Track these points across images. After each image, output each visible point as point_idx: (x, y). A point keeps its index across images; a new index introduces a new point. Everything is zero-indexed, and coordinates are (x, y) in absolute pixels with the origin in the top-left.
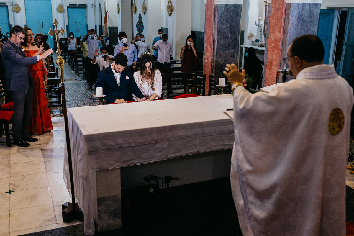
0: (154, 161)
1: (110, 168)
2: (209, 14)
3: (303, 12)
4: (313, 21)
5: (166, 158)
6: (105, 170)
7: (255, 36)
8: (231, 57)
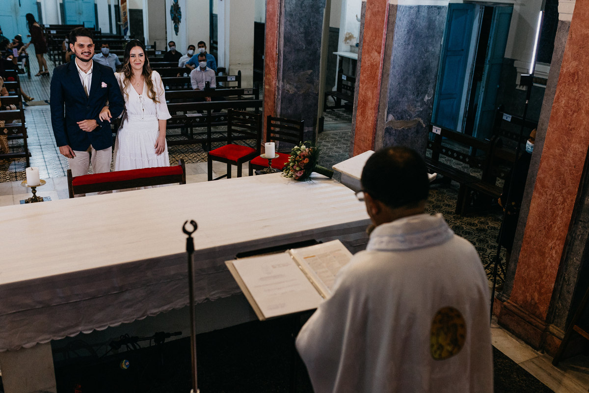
0: (120, 323)
1: (28, 346)
2: (271, 10)
3: (418, 21)
4: (434, 36)
5: (143, 316)
6: (18, 349)
7: (355, 38)
8: (307, 82)
